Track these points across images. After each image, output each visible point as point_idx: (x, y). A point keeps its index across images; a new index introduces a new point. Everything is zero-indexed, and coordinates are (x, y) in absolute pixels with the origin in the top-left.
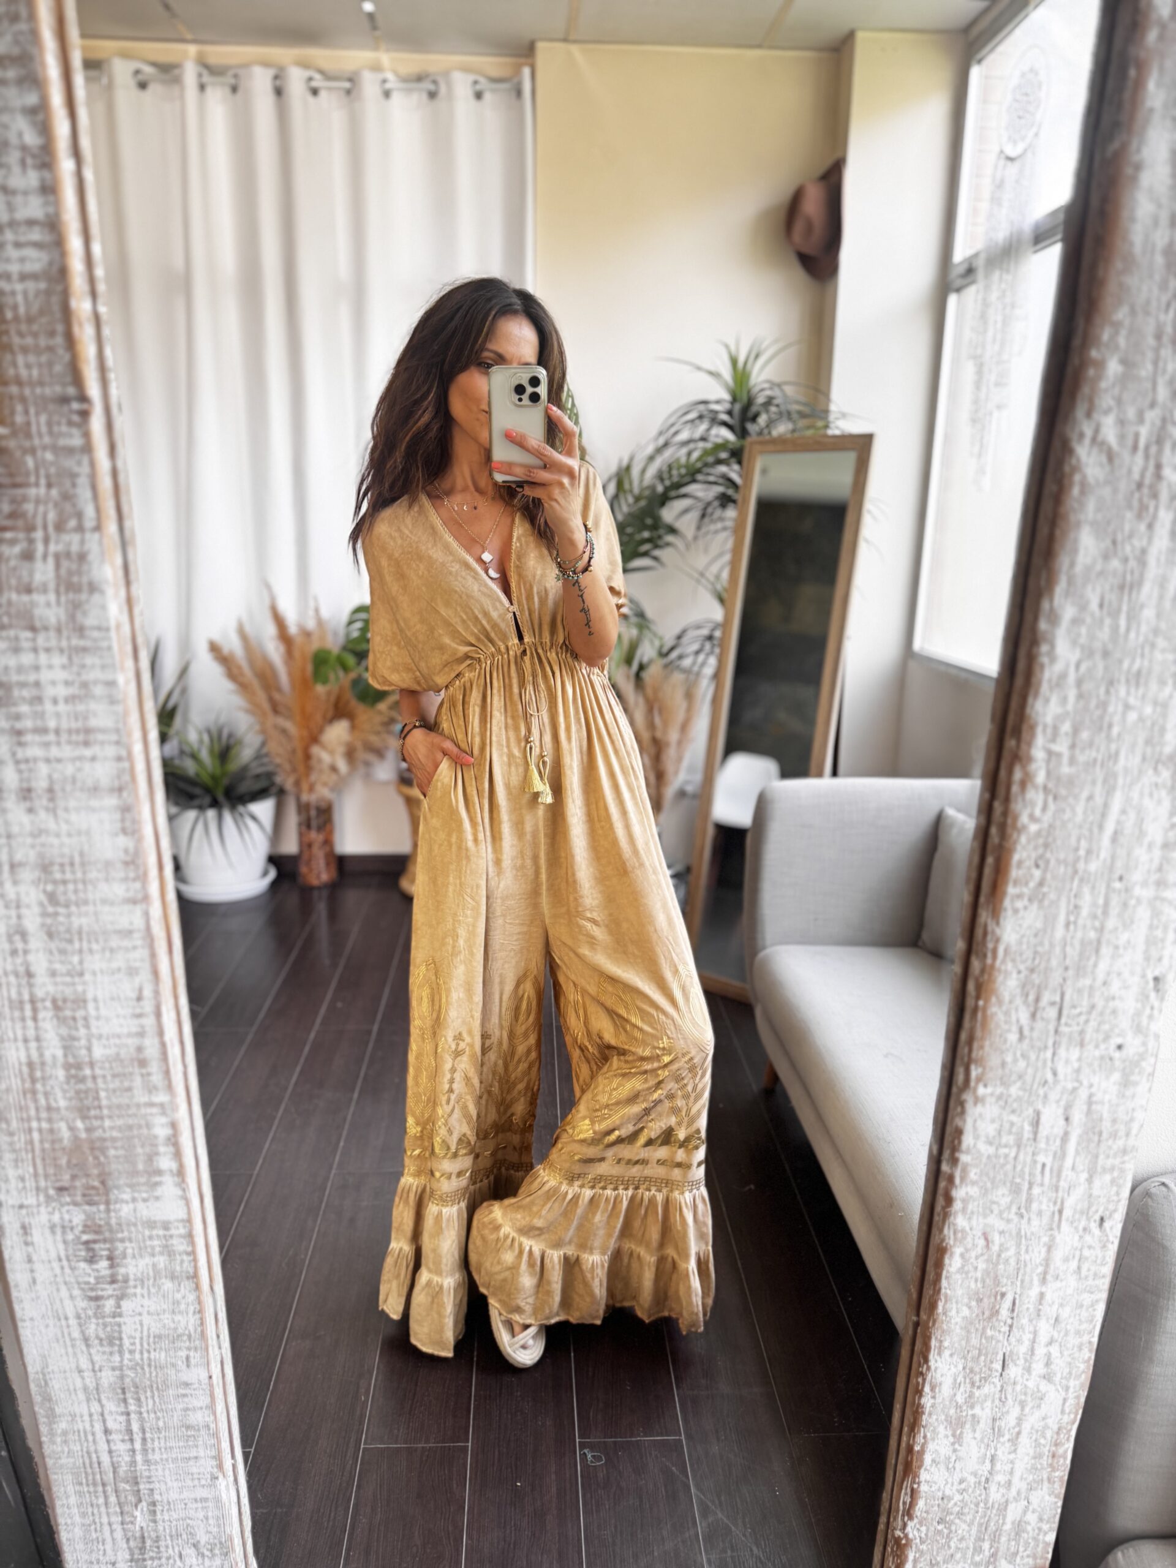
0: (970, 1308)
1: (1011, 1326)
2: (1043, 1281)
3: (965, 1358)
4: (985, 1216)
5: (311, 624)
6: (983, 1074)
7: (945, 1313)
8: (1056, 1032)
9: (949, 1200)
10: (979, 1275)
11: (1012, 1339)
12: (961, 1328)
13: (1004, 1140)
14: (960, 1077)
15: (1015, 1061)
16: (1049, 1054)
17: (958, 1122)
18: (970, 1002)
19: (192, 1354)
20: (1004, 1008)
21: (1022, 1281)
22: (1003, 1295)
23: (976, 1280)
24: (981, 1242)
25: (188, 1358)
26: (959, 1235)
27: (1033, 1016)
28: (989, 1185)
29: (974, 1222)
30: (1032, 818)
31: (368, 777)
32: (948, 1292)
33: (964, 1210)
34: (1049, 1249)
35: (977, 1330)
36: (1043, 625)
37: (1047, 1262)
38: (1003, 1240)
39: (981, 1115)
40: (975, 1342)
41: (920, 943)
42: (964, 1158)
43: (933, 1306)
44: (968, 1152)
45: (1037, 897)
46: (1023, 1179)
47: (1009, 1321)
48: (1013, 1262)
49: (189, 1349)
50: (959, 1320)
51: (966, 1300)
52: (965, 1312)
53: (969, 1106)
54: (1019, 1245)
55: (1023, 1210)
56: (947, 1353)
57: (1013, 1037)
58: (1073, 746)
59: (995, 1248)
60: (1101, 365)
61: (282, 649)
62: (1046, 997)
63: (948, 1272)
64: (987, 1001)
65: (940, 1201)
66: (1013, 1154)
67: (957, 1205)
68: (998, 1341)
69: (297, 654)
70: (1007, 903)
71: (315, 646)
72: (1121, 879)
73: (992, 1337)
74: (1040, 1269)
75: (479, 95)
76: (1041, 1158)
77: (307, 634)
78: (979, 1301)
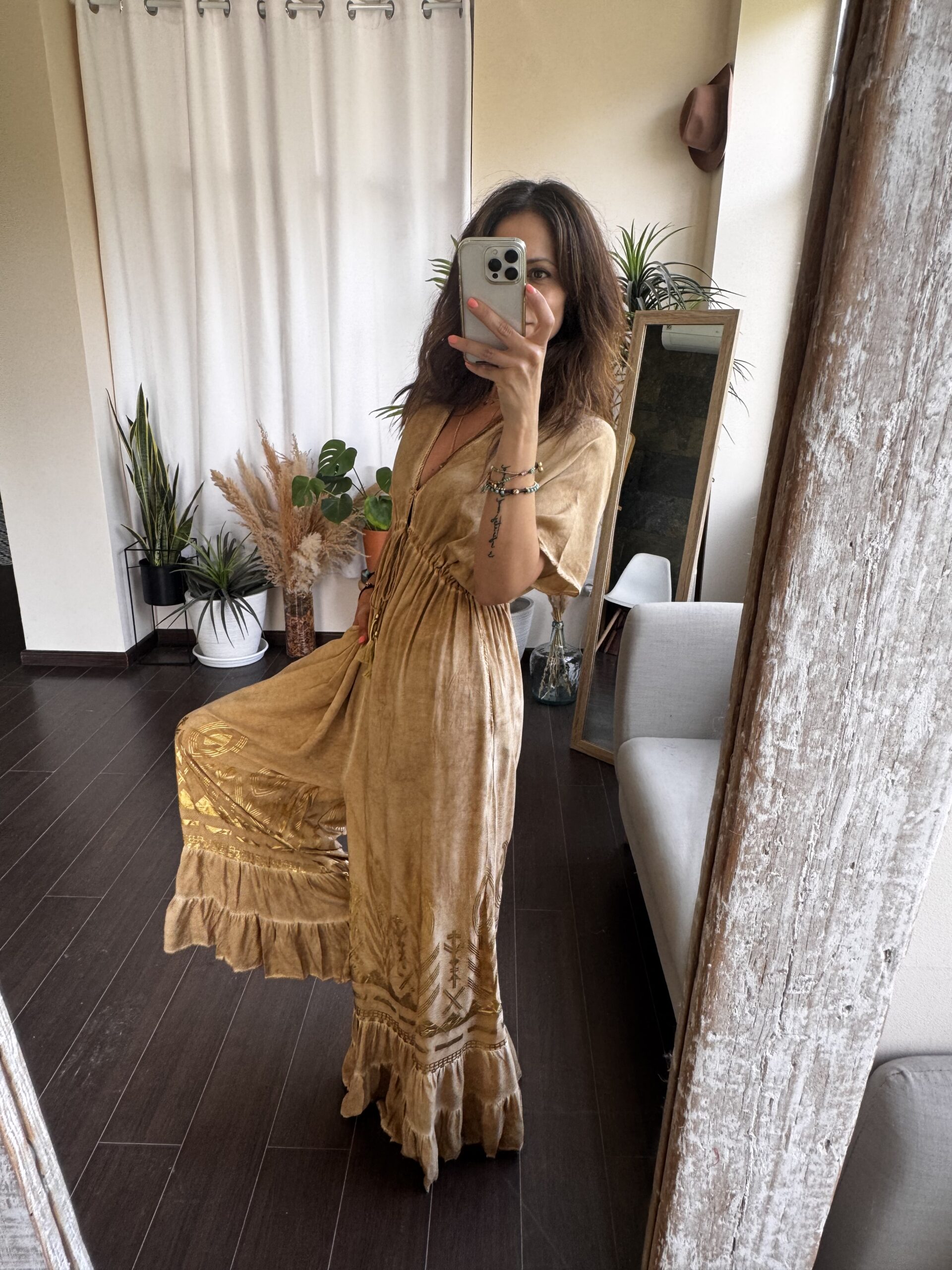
0: (702, 1203)
1: (740, 1220)
2: (771, 1186)
4: (715, 1135)
6: (712, 1024)
7: (679, 1204)
9: (681, 1121)
10: (710, 1179)
11: (742, 1229)
12: (695, 1217)
16: (777, 1012)
20: (732, 972)
21: (751, 1187)
22: (733, 1196)
23: (708, 1183)
24: (712, 1155)
27: (761, 980)
29: (705, 1140)
31: (339, 575)
32: (682, 1189)
33: (695, 1129)
34: (777, 1164)
35: (709, 1220)
37: (774, 1174)
38: (733, 1155)
39: (710, 1057)
40: (706, 1226)
42: (694, 1089)
44: (698, 1084)
45: (766, 879)
46: (752, 1110)
47: (739, 1215)
48: (742, 1172)
49: (8, 1195)
50: (692, 1211)
51: (698, 1197)
52: (699, 1205)
54: (747, 1160)
55: (752, 1134)
56: (681, 1234)
57: (742, 996)
58: (803, 745)
59: (726, 1160)
61: (271, 475)
62: (774, 966)
63: (681, 1174)
66: (742, 1090)
67: (689, 1125)
68: (728, 1229)
69: (282, 481)
70: (735, 882)
71: (296, 473)
73: (723, 1226)
74: (768, 1179)
75: (428, 15)
76: (768, 1095)
77: (291, 463)
78: (711, 1198)
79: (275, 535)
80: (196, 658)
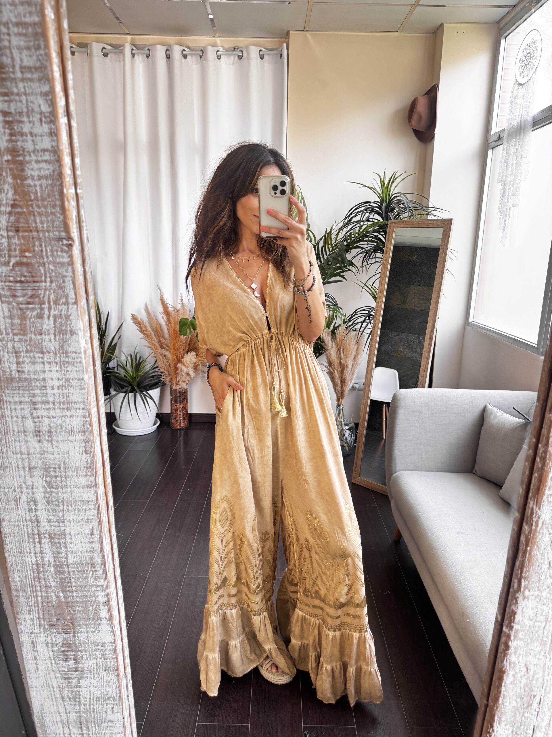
0: (516, 702)
1: (538, 712)
3: (513, 726)
5: (179, 307)
6: (528, 584)
7: (503, 704)
9: (507, 647)
10: (522, 685)
11: (539, 718)
12: (512, 712)
13: (538, 619)
14: (515, 585)
15: (546, 579)
17: (514, 608)
18: (522, 547)
19: (115, 707)
20: (541, 552)
22: (534, 696)
23: (520, 688)
24: (524, 669)
25: (113, 708)
26: (512, 665)
28: (529, 641)
29: (521, 659)
32: (505, 693)
33: (515, 652)
38: (536, 669)
39: (526, 605)
40: (518, 719)
41: (474, 471)
42: (516, 626)
43: (496, 700)
44: (518, 624)
47: (538, 710)
48: (541, 680)
49: (113, 704)
50: (510, 707)
51: (515, 698)
52: (514, 704)
53: (520, 600)
56: (503, 724)
57: (545, 567)
59: (531, 673)
61: (165, 318)
63: (505, 683)
64: (531, 548)
65: (502, 647)
66: (543, 626)
67: (511, 650)
68: (531, 719)
69: (172, 321)
70: (545, 498)
71: (181, 317)
73: (528, 717)
75: (262, 57)
77: (177, 311)
78: (522, 698)
79: (167, 353)
80: (115, 430)
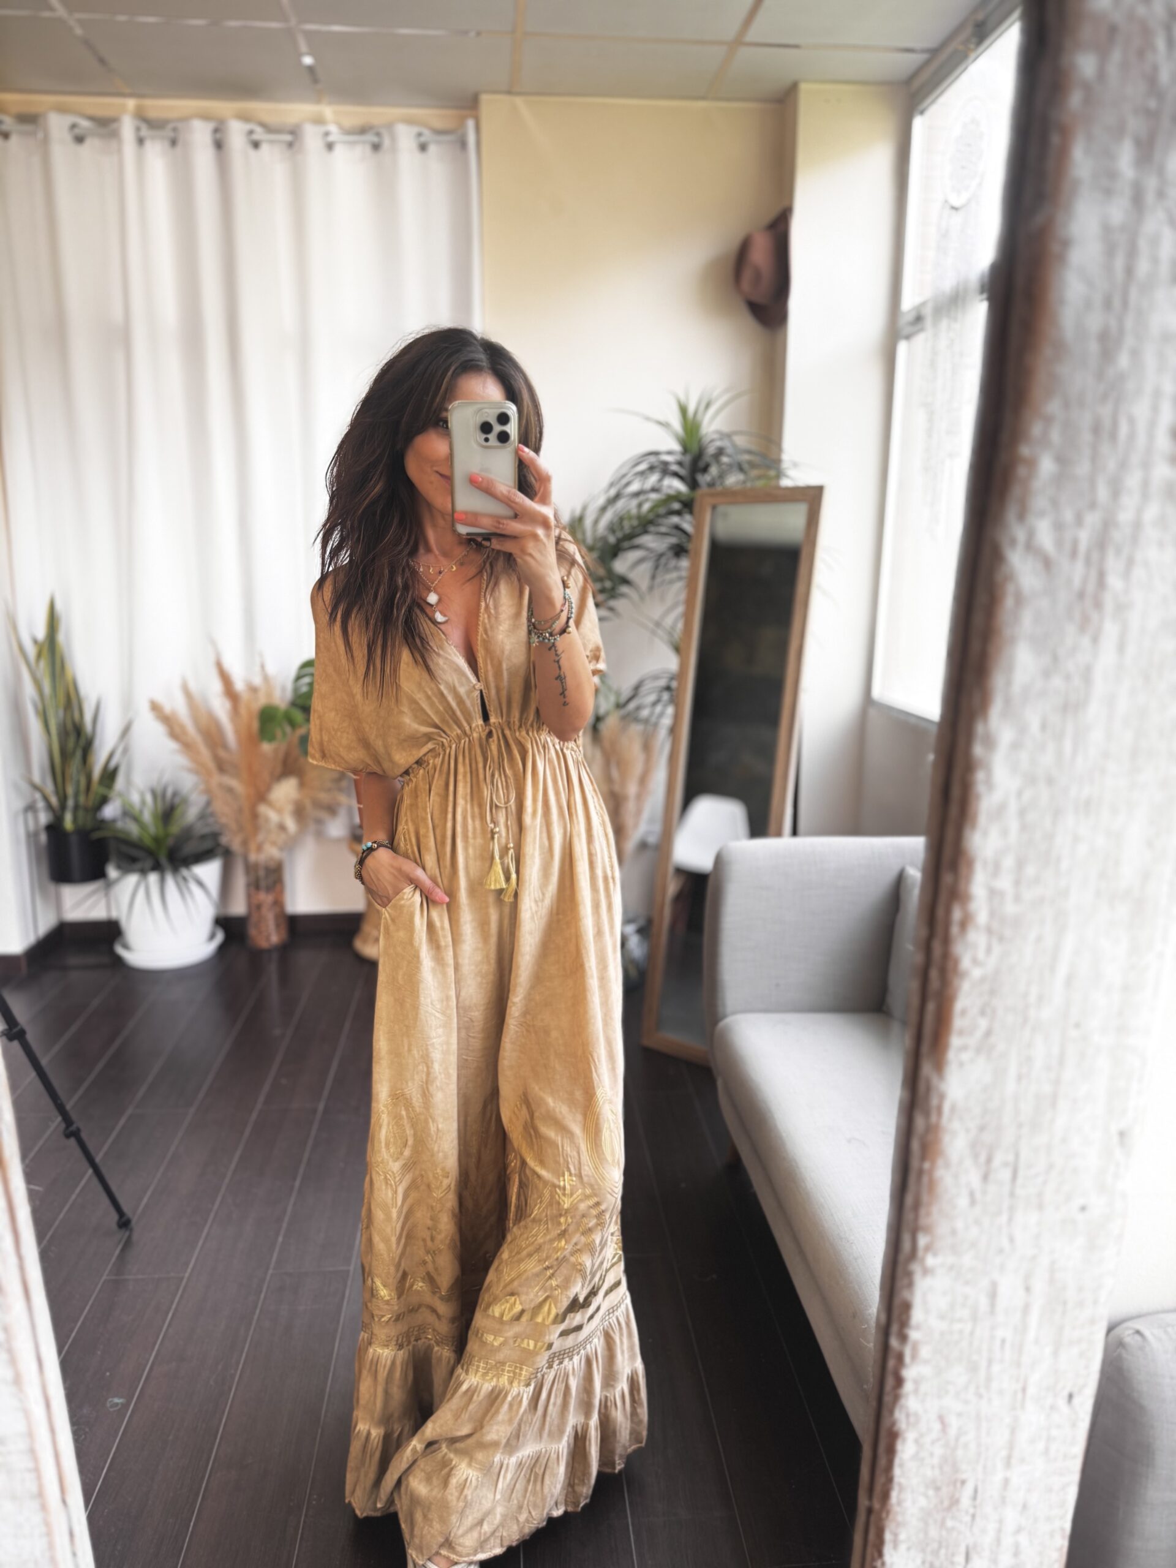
0: (926, 1496)
1: (973, 1516)
2: (1008, 1463)
3: (923, 1551)
4: (940, 1397)
5: (257, 681)
6: (932, 1242)
7: (899, 1503)
8: (1012, 1194)
9: (899, 1381)
10: (936, 1461)
11: (976, 1530)
12: (918, 1520)
13: (958, 1314)
14: (906, 1245)
15: (967, 1227)
16: (1004, 1218)
17: (905, 1294)
18: (915, 1163)
20: (953, 1171)
21: (984, 1467)
22: (963, 1482)
23: (933, 1468)
24: (937, 1426)
26: (912, 1419)
27: (985, 1178)
28: (943, 1363)
29: (928, 1405)
30: (975, 962)
31: (320, 835)
32: (902, 1480)
33: (916, 1391)
34: (1013, 1431)
35: (936, 1521)
36: (978, 750)
37: (1011, 1446)
38: (961, 1422)
39: (930, 1288)
40: (933, 1532)
41: (884, 1008)
42: (913, 1335)
44: (918, 1328)
45: (985, 1047)
46: (981, 1356)
47: (971, 1510)
48: (972, 1446)
50: (915, 1511)
51: (922, 1489)
52: (922, 1502)
53: (918, 1278)
54: (979, 1428)
55: (982, 1390)
56: (903, 1547)
57: (963, 1202)
58: (1017, 883)
59: (952, 1431)
60: (1032, 463)
61: (228, 705)
62: (999, 1158)
63: (901, 1458)
64: (933, 1163)
65: (890, 1382)
66: (968, 1330)
67: (908, 1387)
68: (959, 1533)
69: (243, 711)
70: (951, 1055)
71: (262, 701)
72: (1077, 1026)
73: (953, 1529)
74: (1004, 1453)
75: (423, 147)
76: (1000, 1333)
77: (253, 690)
79: (234, 783)
80: (120, 957)
